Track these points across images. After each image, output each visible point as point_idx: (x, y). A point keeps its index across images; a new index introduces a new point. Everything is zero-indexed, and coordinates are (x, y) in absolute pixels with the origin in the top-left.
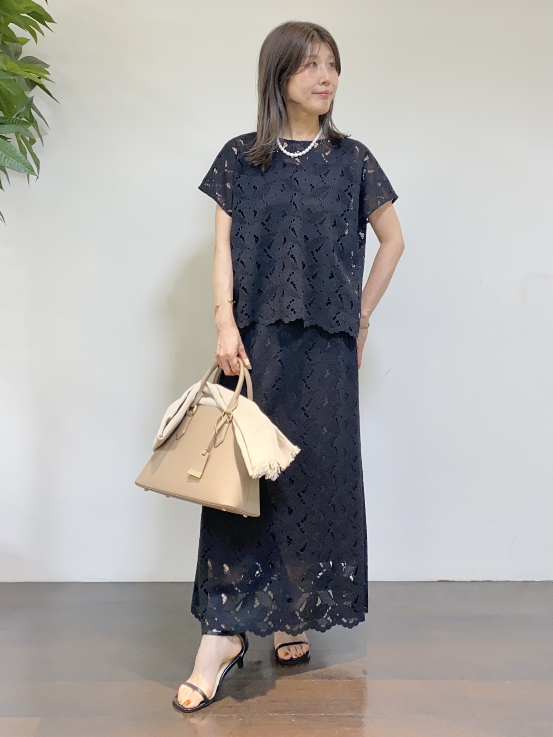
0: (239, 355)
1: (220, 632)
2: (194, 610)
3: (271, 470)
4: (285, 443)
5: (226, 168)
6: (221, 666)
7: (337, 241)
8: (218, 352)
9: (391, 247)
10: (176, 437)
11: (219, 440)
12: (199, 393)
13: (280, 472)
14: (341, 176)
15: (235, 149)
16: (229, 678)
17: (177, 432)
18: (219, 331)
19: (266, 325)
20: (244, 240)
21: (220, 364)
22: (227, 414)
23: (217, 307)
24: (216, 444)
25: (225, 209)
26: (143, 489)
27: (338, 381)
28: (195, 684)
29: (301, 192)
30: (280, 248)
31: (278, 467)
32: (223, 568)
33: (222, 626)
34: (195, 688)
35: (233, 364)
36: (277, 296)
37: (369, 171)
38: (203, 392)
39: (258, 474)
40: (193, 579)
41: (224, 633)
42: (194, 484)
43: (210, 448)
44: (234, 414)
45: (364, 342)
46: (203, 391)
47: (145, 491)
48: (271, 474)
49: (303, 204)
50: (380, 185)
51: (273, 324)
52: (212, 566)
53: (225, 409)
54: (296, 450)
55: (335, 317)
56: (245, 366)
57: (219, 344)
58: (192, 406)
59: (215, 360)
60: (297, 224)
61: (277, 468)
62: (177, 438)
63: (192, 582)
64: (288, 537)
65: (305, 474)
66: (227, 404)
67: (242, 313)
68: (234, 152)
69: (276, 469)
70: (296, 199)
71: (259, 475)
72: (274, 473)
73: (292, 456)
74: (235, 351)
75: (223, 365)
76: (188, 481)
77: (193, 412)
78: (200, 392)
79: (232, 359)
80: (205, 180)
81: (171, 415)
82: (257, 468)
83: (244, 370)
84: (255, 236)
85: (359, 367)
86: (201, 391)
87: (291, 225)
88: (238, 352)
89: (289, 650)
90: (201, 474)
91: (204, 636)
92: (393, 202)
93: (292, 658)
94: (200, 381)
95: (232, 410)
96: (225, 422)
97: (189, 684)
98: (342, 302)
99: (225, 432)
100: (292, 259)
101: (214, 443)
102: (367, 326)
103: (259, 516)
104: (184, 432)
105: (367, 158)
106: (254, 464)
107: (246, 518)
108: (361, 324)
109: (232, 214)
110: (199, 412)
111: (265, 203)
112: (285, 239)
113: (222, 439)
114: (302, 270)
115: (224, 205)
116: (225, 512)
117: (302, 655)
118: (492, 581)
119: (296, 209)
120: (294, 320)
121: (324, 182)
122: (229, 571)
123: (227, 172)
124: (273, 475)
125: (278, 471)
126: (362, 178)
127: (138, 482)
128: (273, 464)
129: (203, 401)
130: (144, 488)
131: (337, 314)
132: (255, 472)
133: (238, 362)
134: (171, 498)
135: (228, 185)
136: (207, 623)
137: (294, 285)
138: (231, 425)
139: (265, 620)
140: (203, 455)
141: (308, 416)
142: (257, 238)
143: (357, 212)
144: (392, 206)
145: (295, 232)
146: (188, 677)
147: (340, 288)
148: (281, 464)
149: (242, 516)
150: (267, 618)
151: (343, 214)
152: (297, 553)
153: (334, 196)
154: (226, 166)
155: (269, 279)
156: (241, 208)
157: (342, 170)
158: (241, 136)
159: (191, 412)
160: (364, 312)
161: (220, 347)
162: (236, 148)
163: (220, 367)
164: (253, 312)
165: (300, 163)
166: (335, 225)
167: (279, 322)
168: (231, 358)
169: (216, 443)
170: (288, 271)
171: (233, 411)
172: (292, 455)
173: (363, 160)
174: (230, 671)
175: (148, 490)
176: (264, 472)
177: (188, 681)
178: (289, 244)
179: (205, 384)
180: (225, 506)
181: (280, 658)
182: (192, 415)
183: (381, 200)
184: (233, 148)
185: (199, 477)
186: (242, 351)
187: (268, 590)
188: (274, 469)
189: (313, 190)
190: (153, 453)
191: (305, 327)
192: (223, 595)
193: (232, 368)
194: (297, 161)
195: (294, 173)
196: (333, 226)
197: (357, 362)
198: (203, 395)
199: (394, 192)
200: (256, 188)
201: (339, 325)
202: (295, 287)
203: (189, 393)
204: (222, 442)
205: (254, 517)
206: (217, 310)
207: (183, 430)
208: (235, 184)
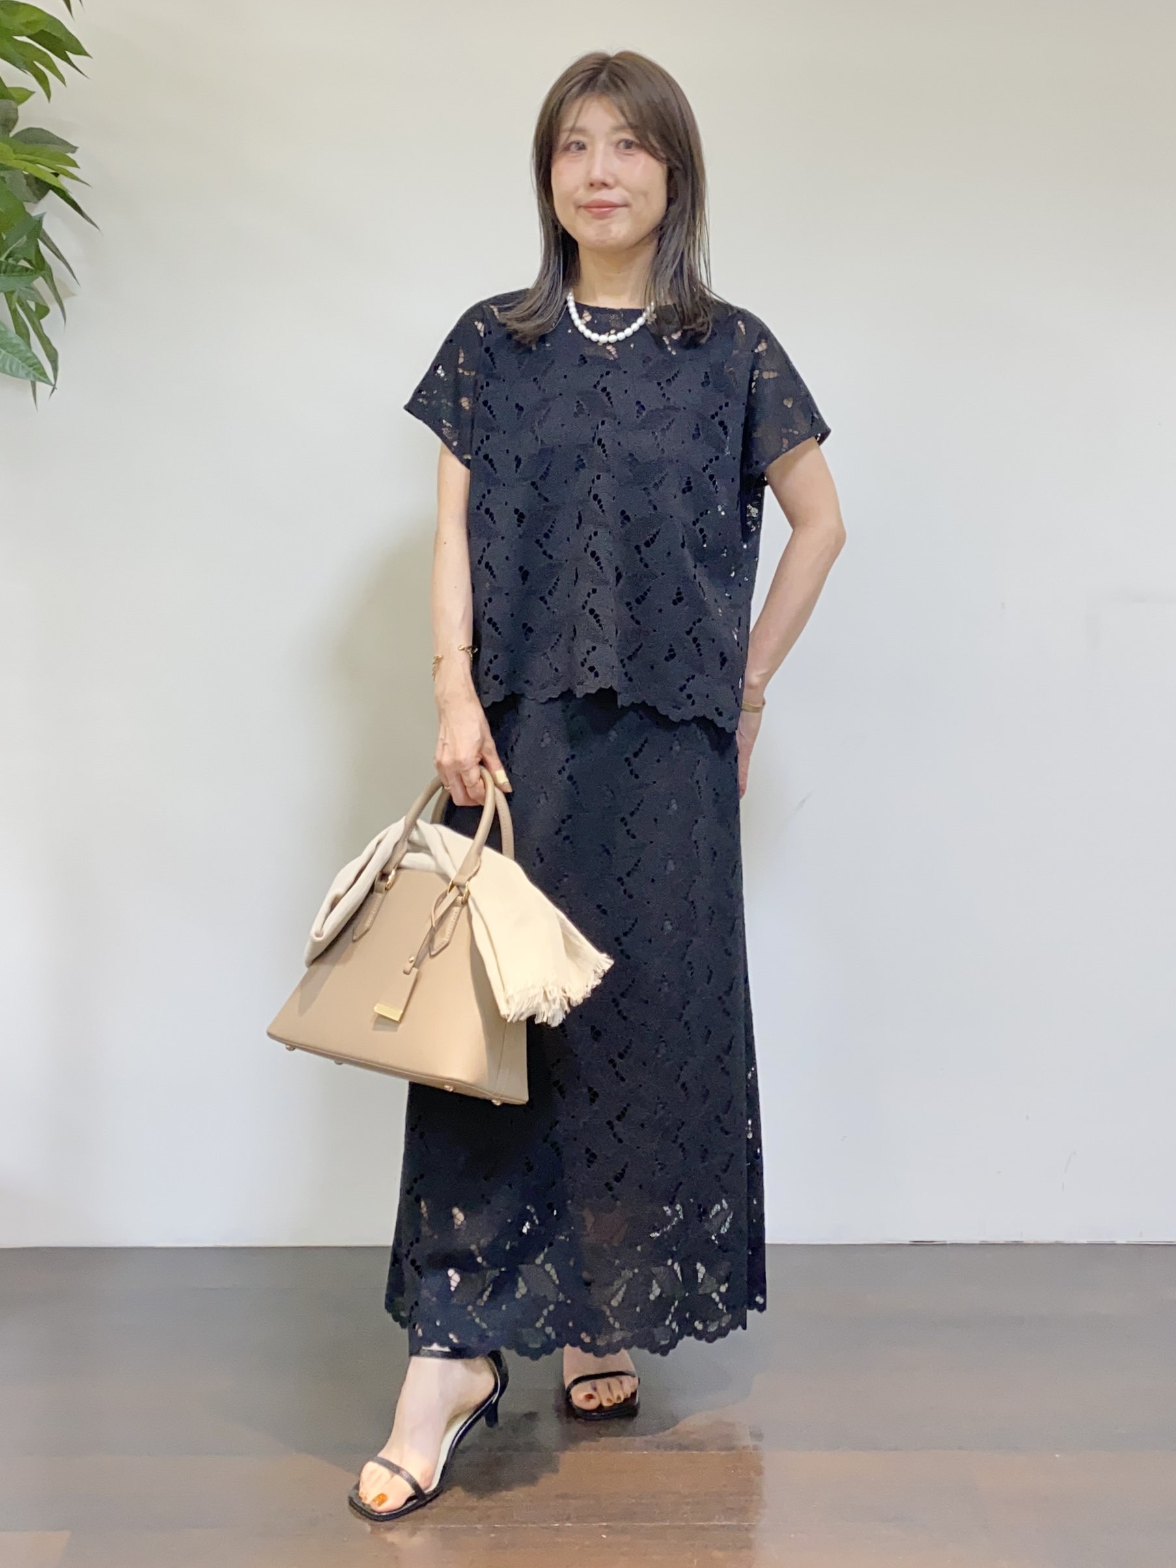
0: (482, 763)
1: (447, 1349)
2: (391, 1305)
3: (547, 1004)
4: (580, 947)
5: (461, 366)
6: (450, 1424)
7: (691, 524)
8: (438, 757)
9: (815, 537)
10: (353, 937)
11: (438, 942)
12: (399, 845)
13: (567, 1008)
14: (703, 384)
15: (480, 326)
16: (467, 1449)
17: (353, 926)
18: (441, 712)
19: (540, 701)
20: (492, 519)
21: (445, 783)
22: (458, 887)
23: (438, 660)
24: (433, 950)
25: (458, 453)
26: (283, 1046)
27: (696, 821)
28: (395, 1461)
29: (615, 419)
30: (570, 537)
31: (564, 997)
32: (452, 1217)
33: (451, 1336)
34: (396, 1470)
35: (470, 782)
36: (562, 641)
37: (766, 375)
38: (409, 842)
39: (519, 1014)
40: (388, 1240)
41: (457, 1353)
42: (385, 1035)
43: (420, 959)
44: (472, 886)
45: (754, 738)
46: (410, 838)
47: (286, 1050)
48: (549, 1011)
49: (619, 443)
50: (790, 406)
51: (556, 699)
52: (427, 1212)
53: (453, 875)
54: (605, 962)
55: (685, 686)
56: (496, 784)
57: (442, 740)
58: (385, 871)
59: (435, 774)
60: (604, 486)
61: (561, 1000)
62: (355, 938)
63: (387, 1247)
64: (588, 1150)
65: (625, 1018)
66: (459, 866)
67: (486, 674)
68: (478, 332)
69: (558, 1002)
70: (605, 433)
71: (522, 1015)
72: (553, 1010)
73: (595, 976)
74: (475, 753)
75: (450, 783)
76: (374, 1029)
77: (388, 883)
78: (404, 841)
79: (467, 771)
80: (419, 391)
81: (341, 891)
82: (517, 999)
83: (495, 794)
84: (516, 511)
85: (741, 792)
86: (406, 839)
87: (592, 489)
88: (482, 754)
89: (595, 1389)
90: (402, 1012)
91: (414, 1359)
92: (820, 442)
93: (601, 1406)
94: (401, 818)
95: (467, 877)
96: (454, 904)
97: (383, 1459)
98: (701, 655)
99: (453, 924)
100: (592, 562)
101: (430, 948)
102: (759, 705)
103: (525, 1103)
104: (367, 925)
105: (762, 347)
106: (510, 991)
107: (499, 1106)
108: (745, 703)
109: (471, 463)
110: (400, 885)
111: (540, 441)
112: (580, 518)
113: (446, 940)
114: (615, 584)
115: (455, 444)
116: (452, 1092)
117: (622, 1399)
118: (1025, 1243)
119: (604, 454)
120: (593, 691)
121: (667, 396)
122: (465, 1222)
123: (463, 373)
124: (553, 1015)
125: (561, 1005)
126: (750, 388)
127: (273, 1032)
128: (552, 992)
129: (410, 859)
130: (287, 1044)
131: (688, 680)
132: (512, 1007)
133: (481, 777)
134: (345, 1066)
135: (465, 403)
136: (420, 1332)
137: (596, 616)
138: (465, 909)
139: (538, 1325)
140: (406, 973)
141: (631, 897)
142: (521, 517)
143: (737, 463)
144: (819, 449)
145: (602, 503)
146: (382, 1446)
147: (697, 624)
148: (570, 990)
149: (488, 1102)
150: (542, 1320)
151: (707, 466)
152: (607, 1184)
153: (688, 428)
154: (461, 360)
155: (546, 603)
156: (488, 451)
157: (706, 373)
158: (495, 298)
159: (383, 884)
160: (753, 676)
161: (444, 744)
162: (483, 321)
163: (446, 788)
164: (513, 673)
165: (616, 356)
166: (690, 489)
167: (567, 695)
168: (466, 769)
169: (433, 947)
170: (585, 586)
171: (469, 880)
172: (595, 972)
173: (752, 351)
174: (470, 1433)
175: (294, 1049)
176: (533, 1007)
177: (381, 1455)
178: (589, 529)
179: (413, 825)
180: (451, 1081)
181: (576, 1406)
182: (386, 889)
183: (789, 436)
184: (476, 323)
185: (397, 1019)
186: (490, 753)
187: (544, 1262)
188: (554, 1001)
189: (641, 414)
190: (305, 970)
191: (619, 707)
192: (451, 1272)
193: (468, 790)
194: (610, 353)
195: (602, 376)
196: (684, 492)
197: (736, 780)
198: (410, 848)
199: (821, 419)
200: (521, 409)
201: (693, 703)
202: (598, 621)
203: (378, 844)
204: (447, 945)
205: (515, 1103)
206: (438, 666)
207: (364, 922)
208: (477, 399)
